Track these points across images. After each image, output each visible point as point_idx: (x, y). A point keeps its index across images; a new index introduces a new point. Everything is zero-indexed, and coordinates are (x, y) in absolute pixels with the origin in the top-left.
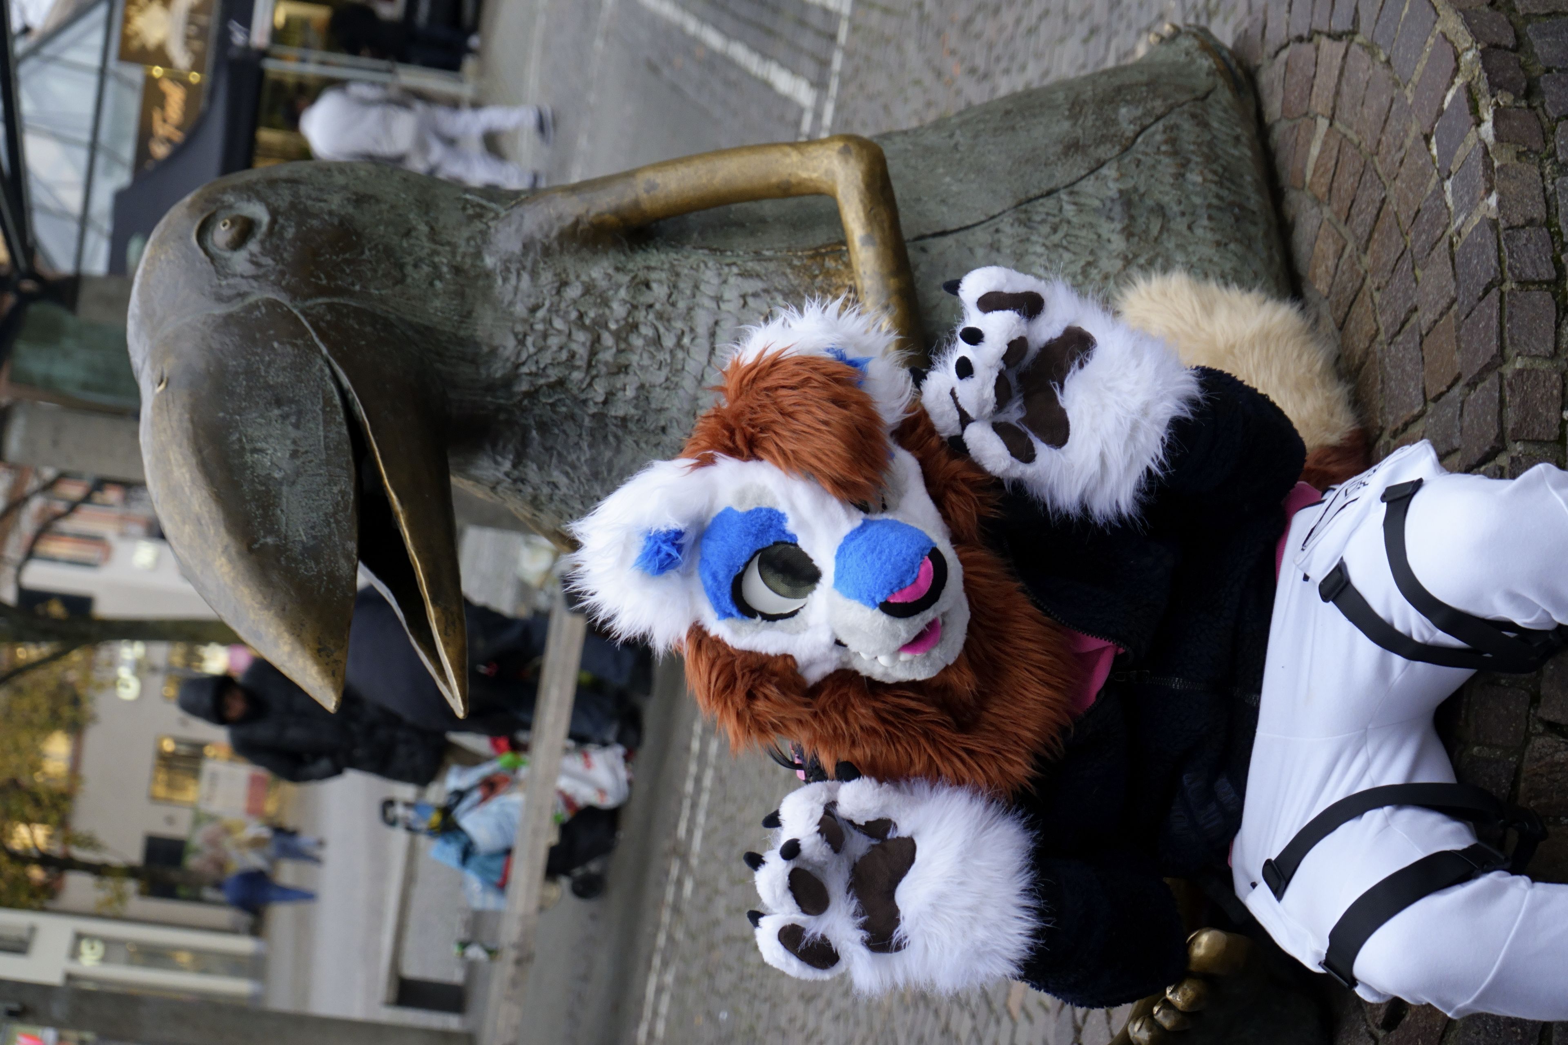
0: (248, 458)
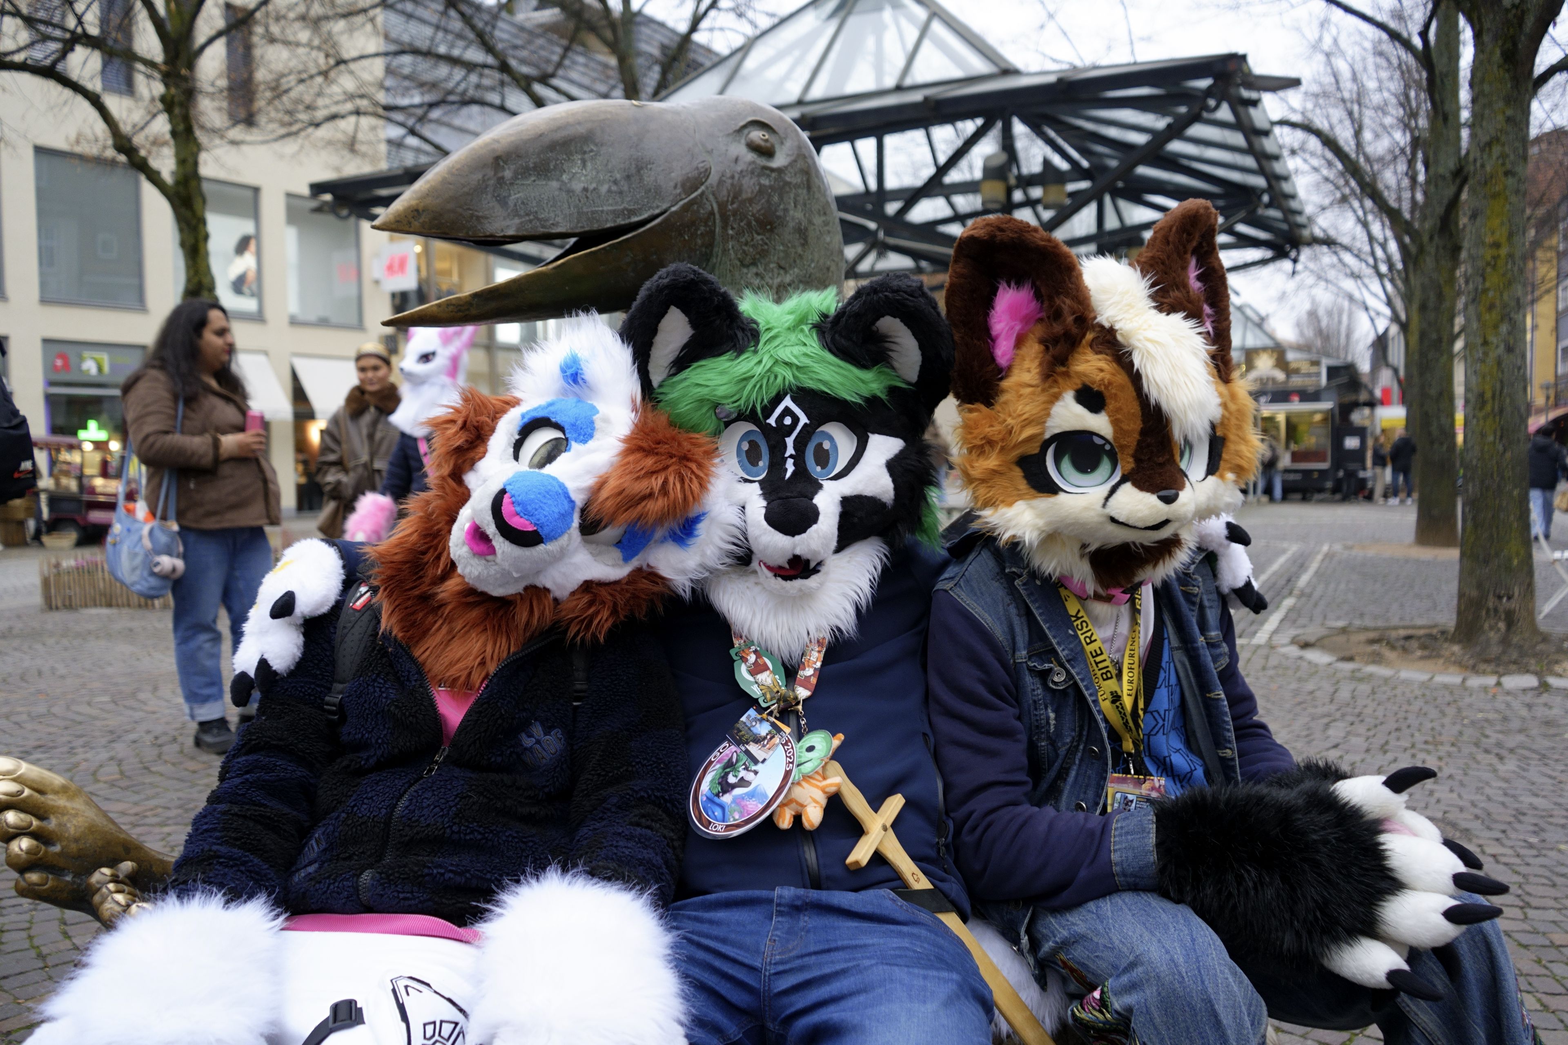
0: (577, 157)
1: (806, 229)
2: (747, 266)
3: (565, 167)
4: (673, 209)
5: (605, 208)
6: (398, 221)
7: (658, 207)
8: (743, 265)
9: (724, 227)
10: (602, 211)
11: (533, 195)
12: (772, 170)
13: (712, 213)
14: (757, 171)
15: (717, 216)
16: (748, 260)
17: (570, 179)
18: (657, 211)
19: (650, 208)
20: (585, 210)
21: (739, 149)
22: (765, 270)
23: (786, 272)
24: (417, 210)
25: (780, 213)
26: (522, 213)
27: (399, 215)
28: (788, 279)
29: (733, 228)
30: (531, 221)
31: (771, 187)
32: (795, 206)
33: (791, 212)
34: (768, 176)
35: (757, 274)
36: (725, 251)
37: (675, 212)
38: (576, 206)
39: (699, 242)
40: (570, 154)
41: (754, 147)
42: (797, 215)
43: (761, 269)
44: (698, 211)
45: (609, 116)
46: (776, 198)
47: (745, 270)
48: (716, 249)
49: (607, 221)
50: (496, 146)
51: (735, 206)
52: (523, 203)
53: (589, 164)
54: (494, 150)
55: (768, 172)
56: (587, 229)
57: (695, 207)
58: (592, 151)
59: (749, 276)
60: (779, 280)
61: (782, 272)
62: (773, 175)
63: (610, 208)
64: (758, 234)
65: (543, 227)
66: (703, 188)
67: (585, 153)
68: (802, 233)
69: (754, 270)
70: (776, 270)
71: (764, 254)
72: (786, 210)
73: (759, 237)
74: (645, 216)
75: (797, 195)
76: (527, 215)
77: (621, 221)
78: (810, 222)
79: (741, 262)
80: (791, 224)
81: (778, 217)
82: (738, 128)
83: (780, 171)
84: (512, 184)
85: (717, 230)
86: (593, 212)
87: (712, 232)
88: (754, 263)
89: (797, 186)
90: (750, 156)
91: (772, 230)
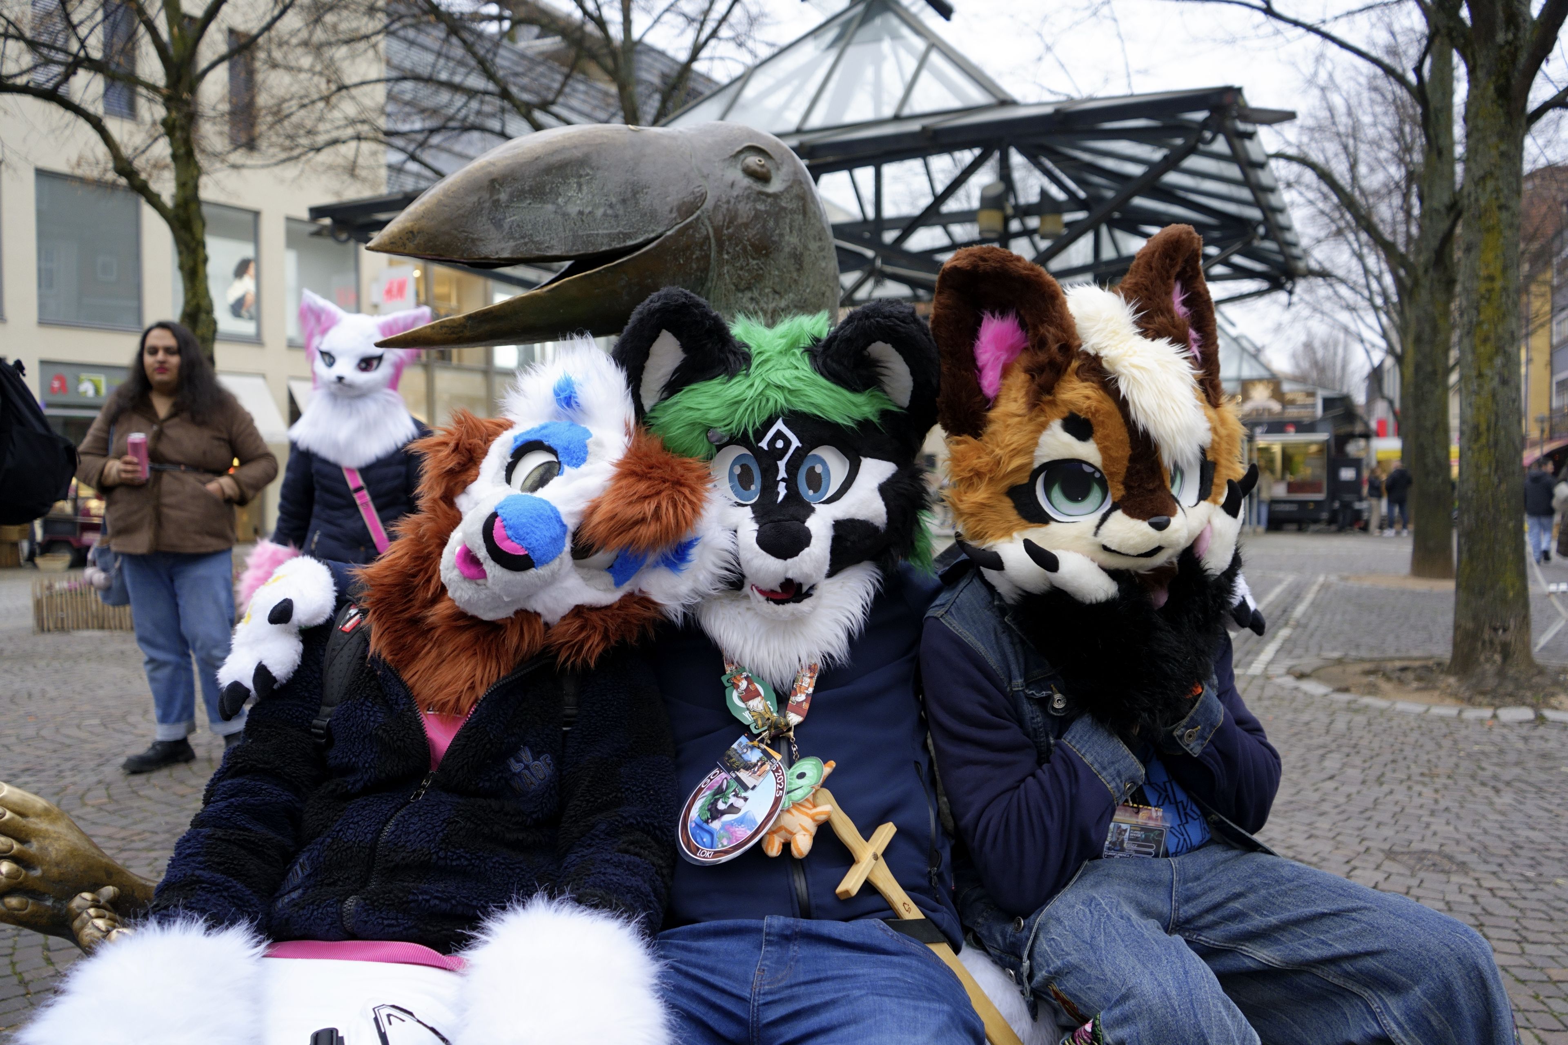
0: (573, 181)
1: (802, 254)
2: (742, 291)
3: (561, 190)
4: (669, 233)
5: (600, 232)
6: (392, 243)
7: (653, 231)
8: (738, 289)
9: (720, 252)
10: (597, 235)
11: (528, 218)
12: (768, 195)
13: (707, 237)
14: (753, 196)
15: (713, 241)
16: (743, 284)
17: (566, 203)
18: (652, 235)
19: (646, 232)
20: (580, 233)
21: (735, 174)
22: (760, 294)
23: (781, 297)
24: (412, 232)
25: (775, 238)
26: (517, 235)
27: (394, 237)
28: (783, 304)
29: (728, 253)
30: (526, 244)
31: (766, 212)
32: (791, 232)
33: (787, 238)
34: (764, 201)
35: (752, 299)
36: (720, 276)
37: (671, 236)
38: (571, 230)
39: (694, 266)
40: (565, 178)
41: (750, 173)
42: (792, 240)
43: (756, 294)
44: (693, 236)
45: (605, 140)
46: (771, 224)
47: (740, 295)
48: (711, 274)
49: (602, 244)
50: (492, 169)
51: (730, 230)
52: (518, 226)
53: (585, 188)
54: (490, 173)
55: (763, 197)
56: (582, 252)
57: (691, 231)
58: (588, 175)
59: (744, 300)
60: (774, 305)
61: (777, 297)
62: (769, 200)
63: (605, 232)
64: (754, 259)
65: (538, 250)
66: (698, 212)
67: (581, 176)
68: (797, 258)
69: (749, 294)
70: (771, 295)
71: (759, 278)
72: (781, 235)
73: (755, 262)
74: (640, 239)
75: (792, 221)
76: (523, 237)
77: (616, 245)
78: (806, 248)
79: (736, 286)
80: (787, 250)
81: (774, 242)
82: (734, 153)
83: (775, 196)
84: (507, 207)
85: (713, 254)
86: (588, 236)
87: (707, 257)
88: (749, 288)
89: (793, 212)
90: (746, 181)
91: (767, 255)
